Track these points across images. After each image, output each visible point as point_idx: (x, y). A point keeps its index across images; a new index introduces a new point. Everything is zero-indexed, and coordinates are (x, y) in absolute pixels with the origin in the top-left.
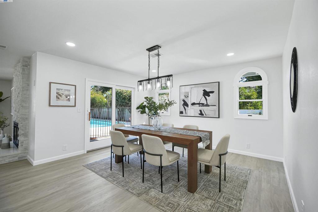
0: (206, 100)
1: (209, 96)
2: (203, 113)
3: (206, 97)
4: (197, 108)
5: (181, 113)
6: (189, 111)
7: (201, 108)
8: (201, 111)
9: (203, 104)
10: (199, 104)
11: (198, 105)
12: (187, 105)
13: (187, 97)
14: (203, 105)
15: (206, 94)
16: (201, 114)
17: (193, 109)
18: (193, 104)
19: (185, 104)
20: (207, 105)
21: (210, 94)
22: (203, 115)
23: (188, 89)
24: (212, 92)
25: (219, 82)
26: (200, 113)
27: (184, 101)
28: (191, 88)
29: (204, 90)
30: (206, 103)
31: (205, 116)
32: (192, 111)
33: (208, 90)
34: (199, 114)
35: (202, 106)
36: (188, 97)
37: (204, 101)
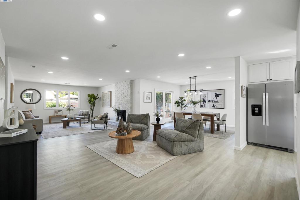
0: (217, 99)
1: (218, 97)
2: (215, 106)
3: (217, 97)
4: (212, 103)
5: (202, 106)
6: (206, 105)
7: (214, 103)
8: (213, 105)
10: (212, 101)
11: (212, 102)
12: (205, 102)
15: (217, 95)
16: (214, 106)
17: (209, 104)
18: (209, 101)
19: (204, 101)
20: (217, 102)
21: (219, 96)
22: (215, 107)
23: (206, 93)
24: (220, 95)
25: (224, 89)
27: (203, 99)
28: (208, 92)
29: (216, 94)
31: (216, 107)
32: (208, 105)
33: (218, 93)
34: (213, 107)
36: (206, 97)
37: (215, 99)
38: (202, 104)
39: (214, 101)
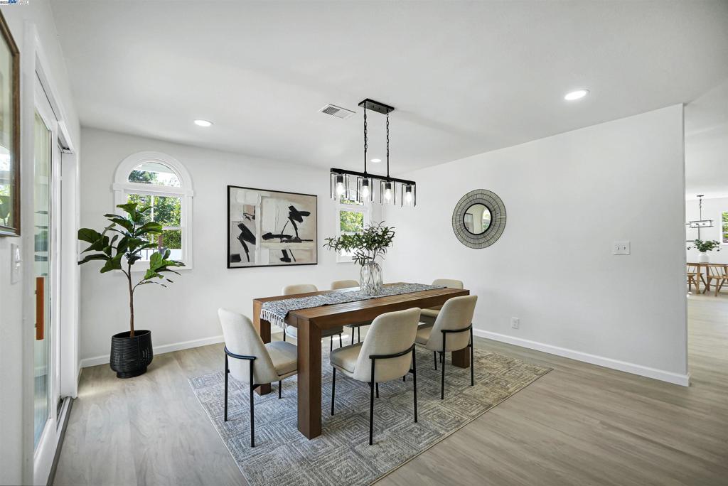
0: (296, 229)
1: (301, 221)
2: (290, 256)
3: (296, 222)
4: (277, 246)
5: (233, 259)
6: (256, 253)
7: (285, 246)
8: (284, 252)
9: (289, 237)
10: (281, 236)
11: (279, 240)
12: (252, 239)
13: (251, 217)
14: (289, 239)
15: (295, 215)
16: (286, 259)
17: (266, 247)
18: (268, 236)
19: (247, 236)
20: (298, 240)
21: (303, 217)
22: (289, 260)
23: (253, 198)
24: (307, 214)
25: (317, 196)
26: (283, 257)
27: (242, 226)
28: (262, 197)
29: (292, 208)
30: (294, 236)
31: (293, 262)
32: (263, 252)
33: (299, 208)
34: (282, 259)
35: (286, 241)
36: (254, 218)
37: (290, 231)
38: (237, 248)
39: (286, 236)
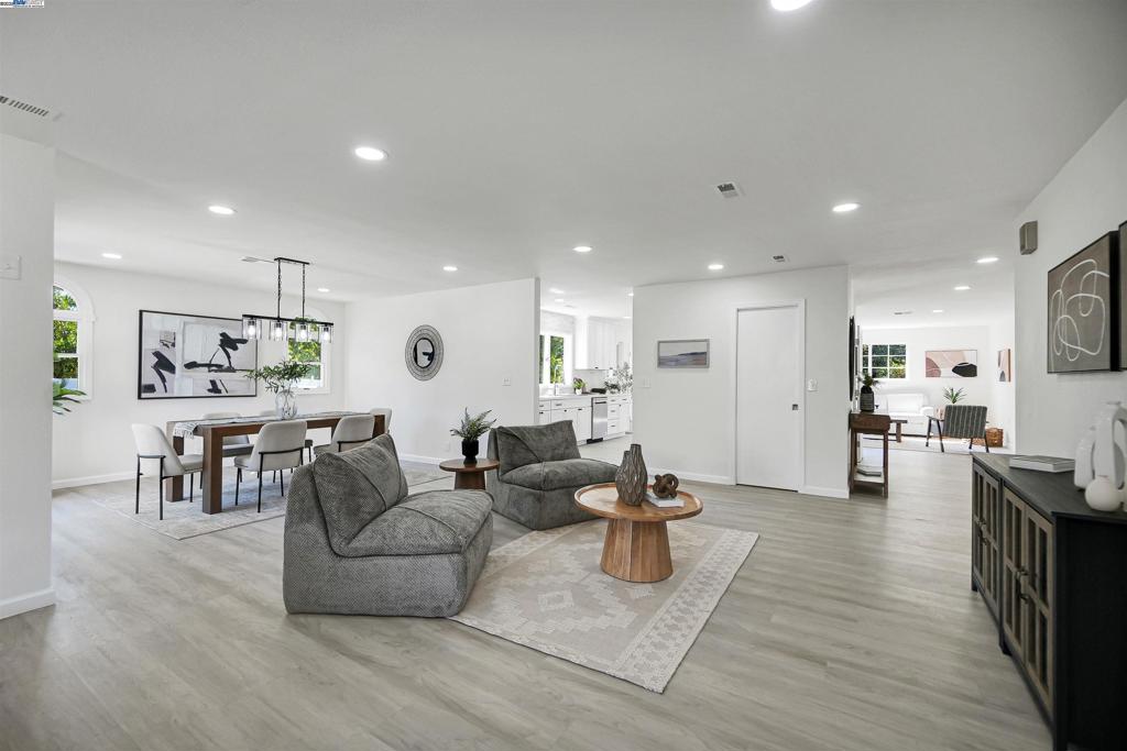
0: (229, 357)
1: (235, 348)
2: (220, 387)
3: (230, 350)
4: (203, 377)
5: (144, 390)
6: (176, 384)
7: (214, 376)
8: (213, 383)
9: (220, 366)
10: (209, 365)
11: (206, 369)
12: (172, 369)
13: (170, 345)
14: (220, 368)
15: (228, 343)
16: (215, 389)
17: (190, 377)
18: (191, 365)
19: (164, 364)
20: (231, 369)
21: (238, 345)
22: (220, 391)
23: (173, 324)
24: (244, 341)
26: (211, 387)
28: (186, 323)
29: (223, 335)
30: (227, 365)
31: (224, 393)
32: (181, 382)
33: (233, 335)
34: (209, 390)
35: (216, 371)
36: (173, 345)
37: (221, 359)
38: (150, 377)
39: (216, 365)
